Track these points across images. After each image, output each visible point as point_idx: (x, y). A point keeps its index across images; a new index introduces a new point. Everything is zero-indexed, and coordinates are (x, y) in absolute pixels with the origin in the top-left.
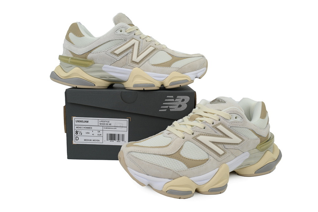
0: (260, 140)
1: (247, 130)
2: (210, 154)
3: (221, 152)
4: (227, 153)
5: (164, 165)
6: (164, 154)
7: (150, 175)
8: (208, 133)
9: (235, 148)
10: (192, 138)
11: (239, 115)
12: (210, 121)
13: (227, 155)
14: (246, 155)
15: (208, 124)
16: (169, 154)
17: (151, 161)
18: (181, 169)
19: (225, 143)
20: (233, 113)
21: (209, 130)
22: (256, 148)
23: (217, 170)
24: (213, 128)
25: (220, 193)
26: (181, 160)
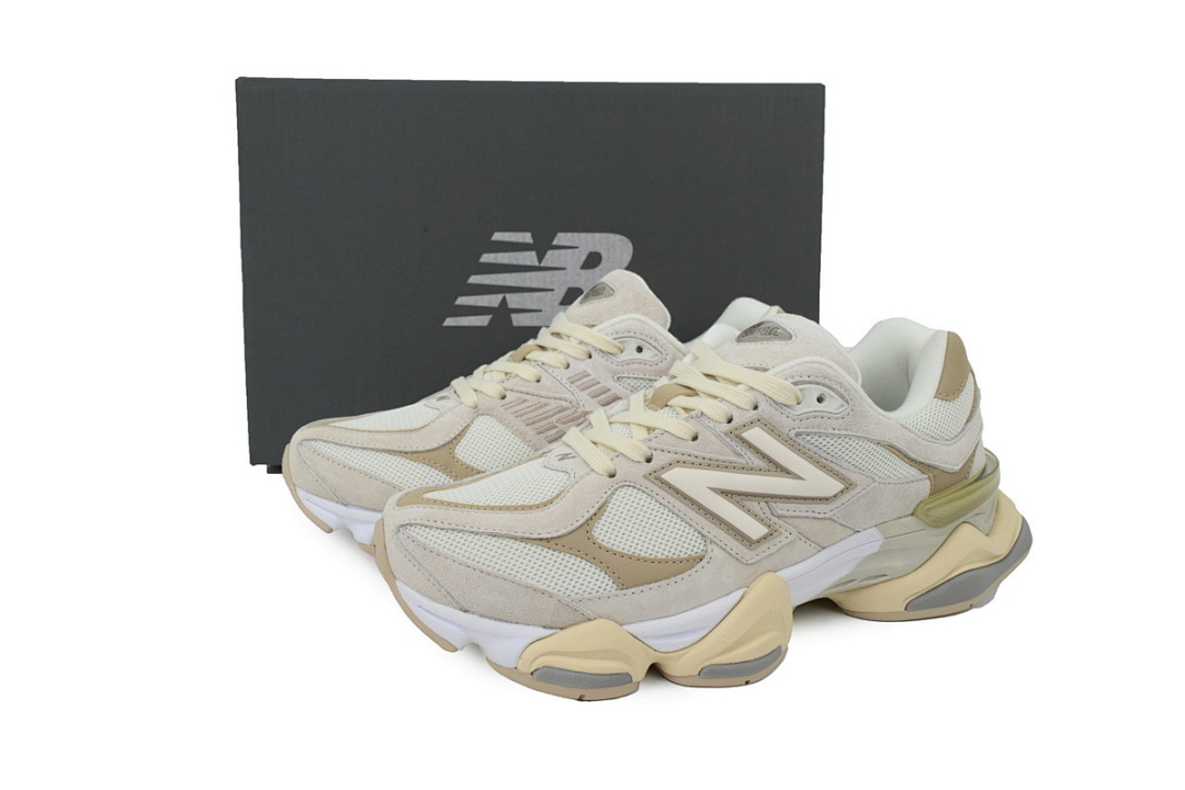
0: (928, 483)
1: (866, 445)
2: (710, 536)
3: (755, 529)
4: (781, 533)
5: (524, 577)
6: (527, 535)
7: (473, 613)
8: (708, 456)
9: (817, 515)
10: (644, 476)
11: (833, 389)
12: (715, 410)
13: (782, 540)
14: (869, 541)
15: (711, 425)
16: (549, 536)
17: (477, 559)
18: (589, 590)
19: (772, 497)
20: (810, 383)
21: (712, 446)
22: (912, 514)
23: (736, 595)
24: (728, 440)
25: (747, 683)
26: (593, 560)
